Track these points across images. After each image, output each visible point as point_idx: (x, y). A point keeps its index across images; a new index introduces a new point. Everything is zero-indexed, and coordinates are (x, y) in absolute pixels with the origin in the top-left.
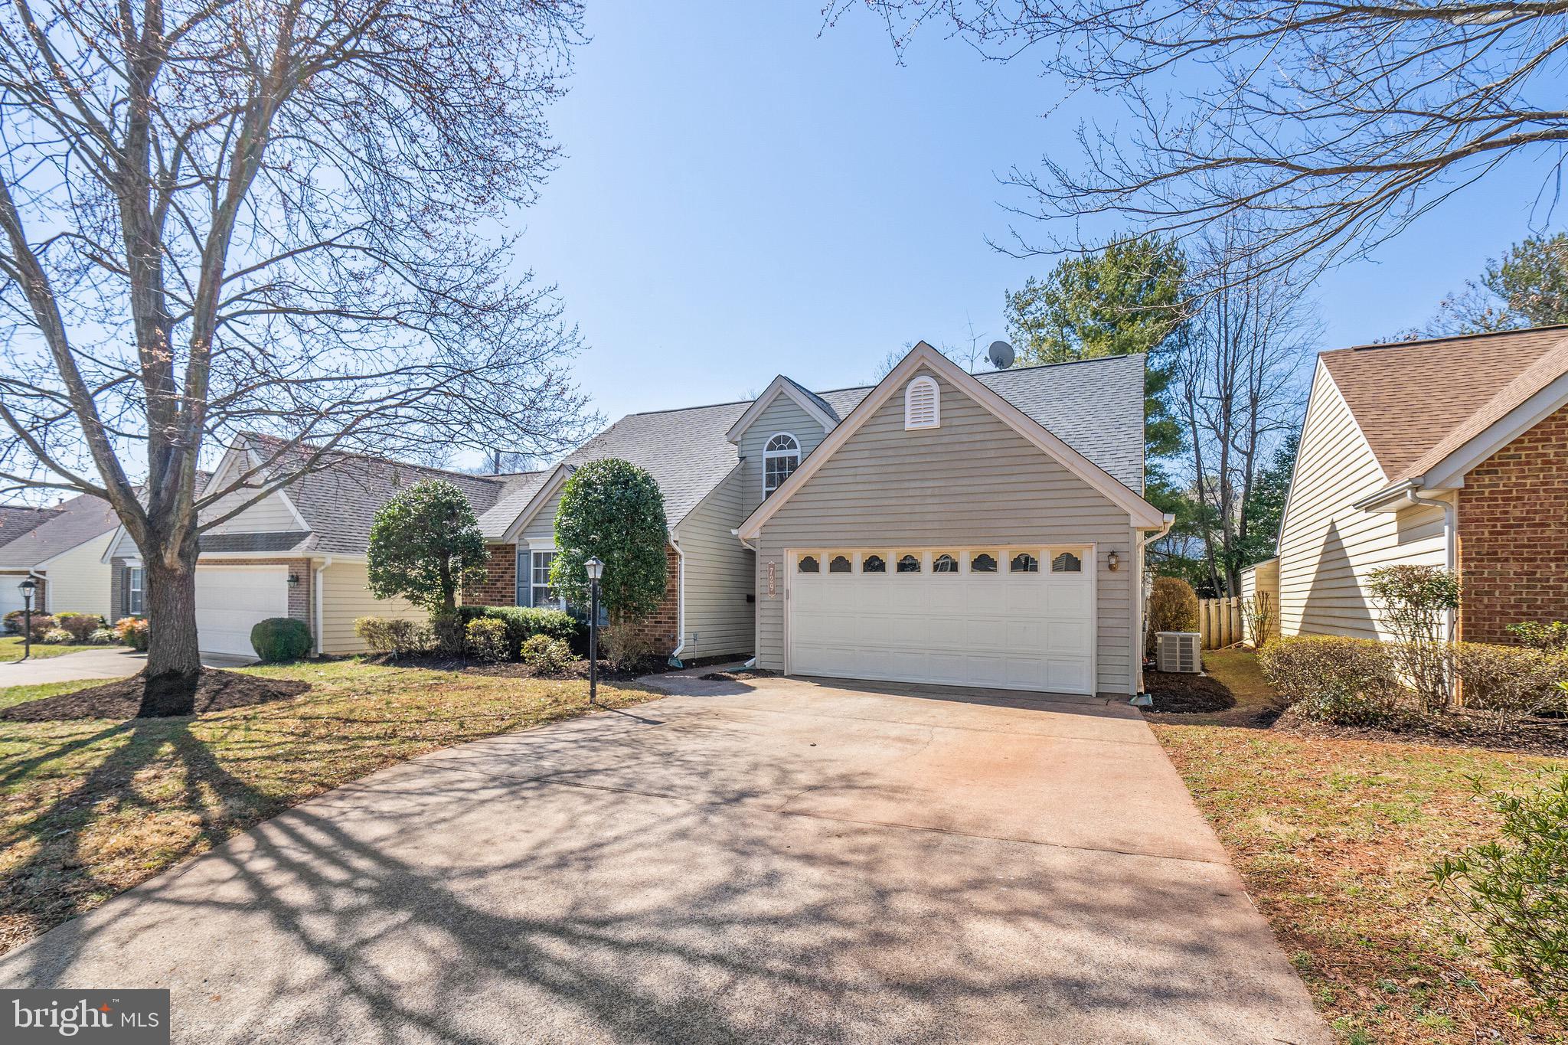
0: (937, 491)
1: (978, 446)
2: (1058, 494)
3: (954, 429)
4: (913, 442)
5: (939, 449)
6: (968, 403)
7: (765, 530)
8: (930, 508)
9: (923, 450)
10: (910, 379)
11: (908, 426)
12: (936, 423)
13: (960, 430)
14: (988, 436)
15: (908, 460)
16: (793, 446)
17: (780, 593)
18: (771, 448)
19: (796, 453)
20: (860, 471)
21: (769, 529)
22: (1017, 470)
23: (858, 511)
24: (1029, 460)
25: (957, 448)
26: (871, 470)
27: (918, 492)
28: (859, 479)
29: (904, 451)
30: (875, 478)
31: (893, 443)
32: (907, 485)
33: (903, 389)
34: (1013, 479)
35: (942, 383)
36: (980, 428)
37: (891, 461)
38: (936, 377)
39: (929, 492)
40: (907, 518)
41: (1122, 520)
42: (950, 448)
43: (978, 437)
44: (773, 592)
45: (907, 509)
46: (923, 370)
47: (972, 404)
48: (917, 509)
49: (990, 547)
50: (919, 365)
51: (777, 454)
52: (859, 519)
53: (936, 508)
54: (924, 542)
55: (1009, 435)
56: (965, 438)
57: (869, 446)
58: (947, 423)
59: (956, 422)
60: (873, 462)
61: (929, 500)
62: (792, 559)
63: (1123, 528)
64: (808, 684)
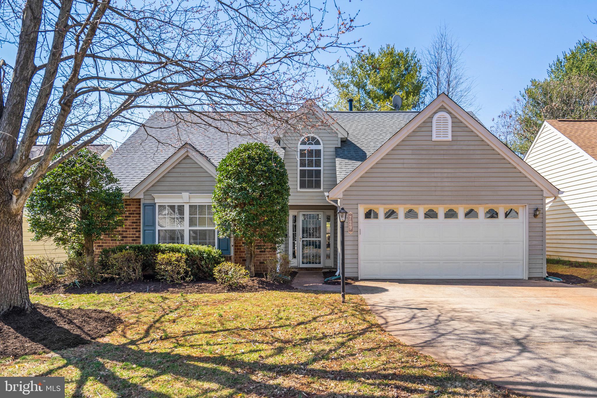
0: (449, 175)
1: (471, 152)
2: (510, 179)
3: (458, 142)
4: (437, 147)
5: (451, 152)
6: (466, 129)
7: (346, 193)
8: (446, 184)
9: (442, 152)
10: (435, 113)
11: (434, 138)
12: (450, 138)
13: (462, 143)
14: (477, 147)
15: (434, 157)
16: (318, 143)
17: (356, 232)
18: (303, 143)
19: (320, 147)
20: (406, 161)
21: (349, 193)
22: (491, 166)
23: (405, 184)
24: (497, 161)
25: (460, 152)
26: (413, 161)
27: (439, 175)
28: (405, 166)
29: (431, 152)
30: (415, 166)
31: (425, 147)
32: (433, 171)
33: (431, 117)
34: (489, 170)
35: (453, 117)
36: (473, 143)
37: (424, 157)
38: (450, 113)
39: (445, 175)
40: (433, 189)
41: (540, 193)
42: (457, 152)
43: (472, 148)
44: (352, 231)
45: (433, 184)
46: (442, 109)
47: (468, 130)
48: (439, 184)
49: (475, 205)
50: (441, 105)
51: (307, 147)
52: (406, 189)
53: (449, 184)
54: (441, 202)
55: (487, 148)
56: (464, 148)
57: (411, 148)
58: (455, 138)
59: (460, 138)
60: (413, 157)
61: (446, 180)
62: (362, 211)
63: (540, 197)
64: (397, 284)
